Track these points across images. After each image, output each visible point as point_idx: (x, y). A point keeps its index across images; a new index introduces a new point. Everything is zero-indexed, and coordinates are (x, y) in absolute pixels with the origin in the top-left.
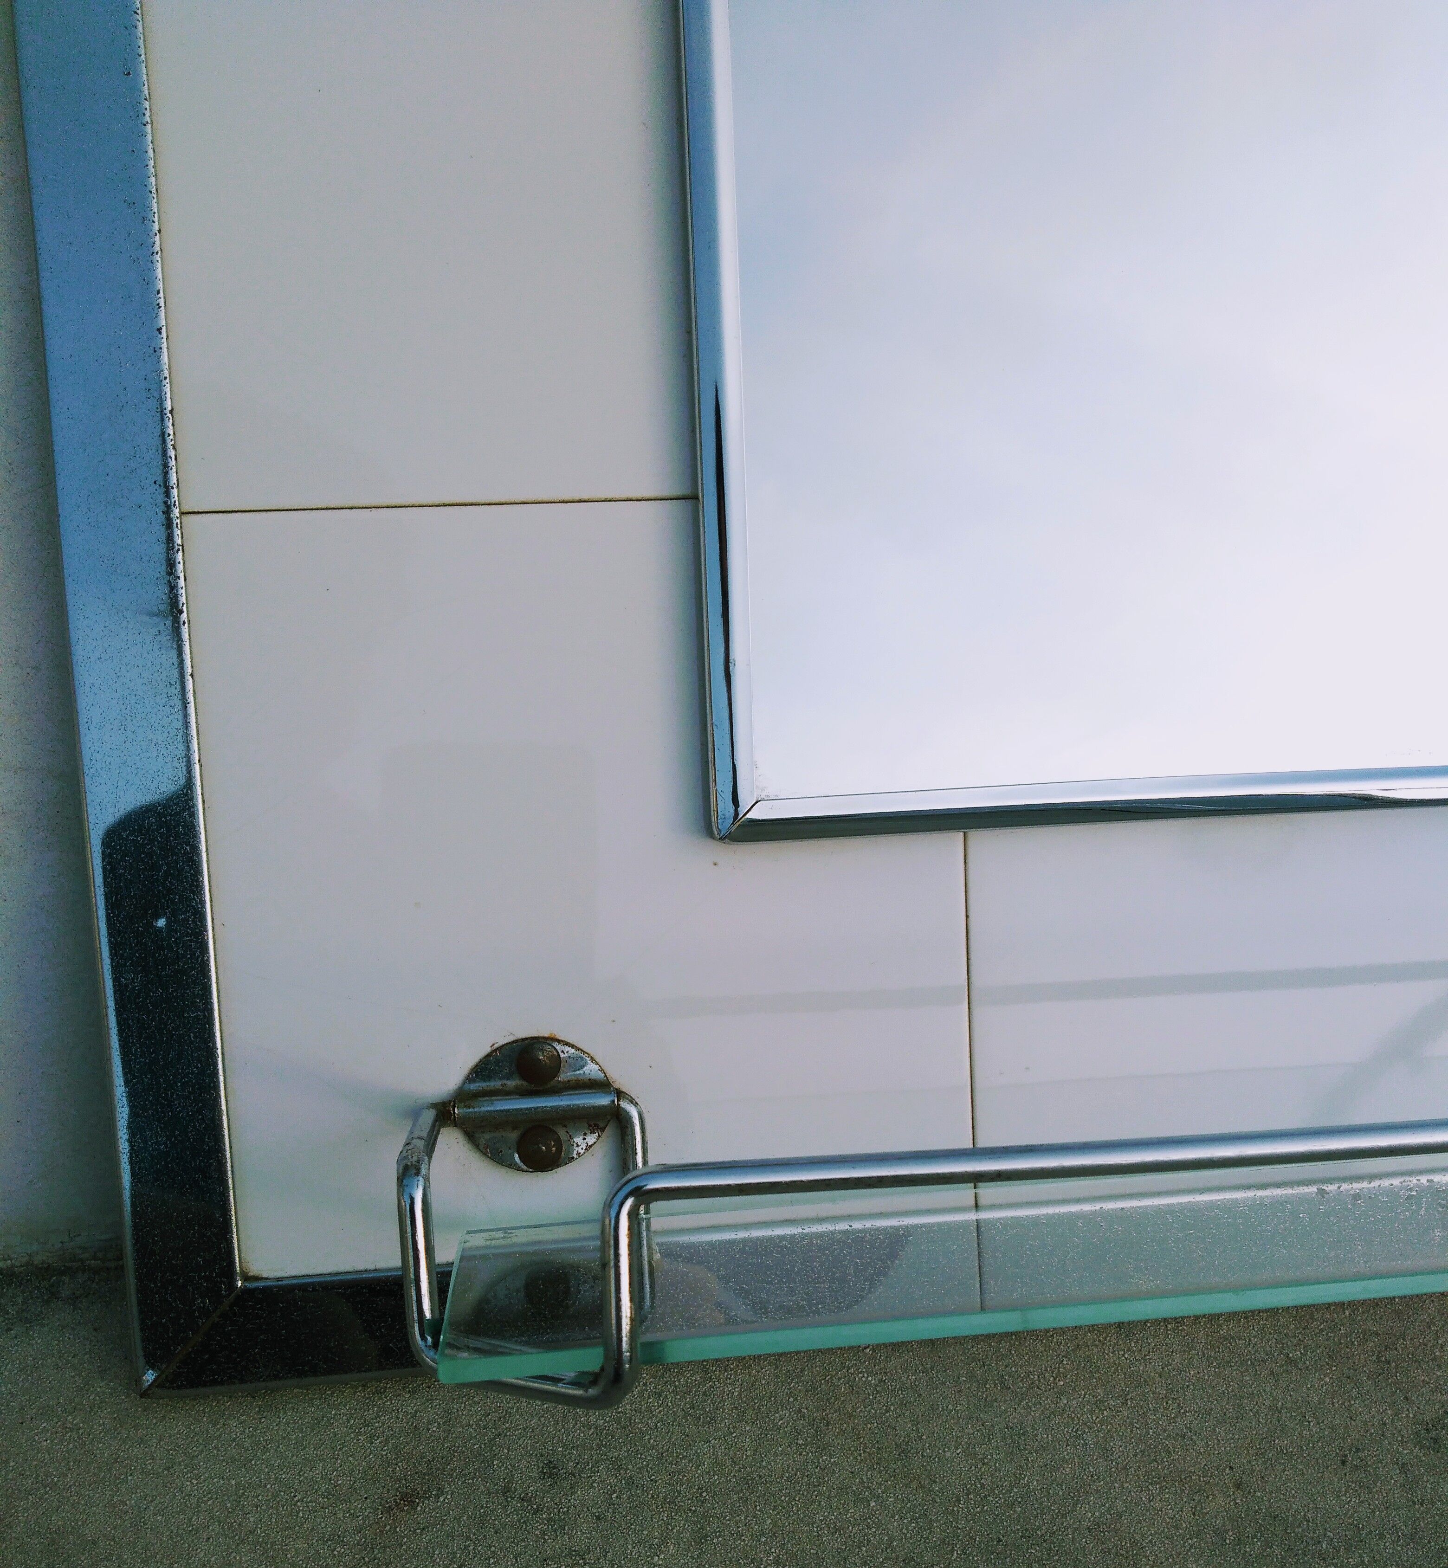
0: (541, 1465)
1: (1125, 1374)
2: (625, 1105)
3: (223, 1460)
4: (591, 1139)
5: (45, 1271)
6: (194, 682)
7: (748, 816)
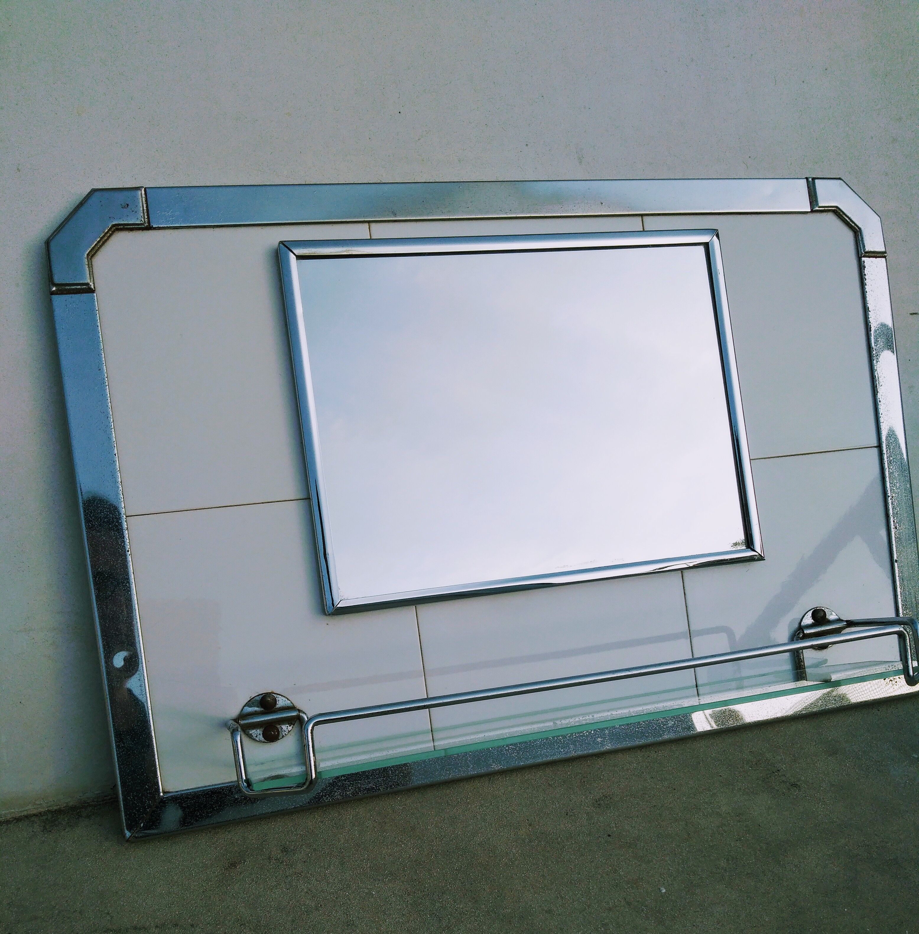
0: (281, 849)
1: (491, 795)
2: (301, 714)
3: (161, 862)
4: (290, 728)
5: (73, 808)
6: (134, 576)
7: (338, 606)
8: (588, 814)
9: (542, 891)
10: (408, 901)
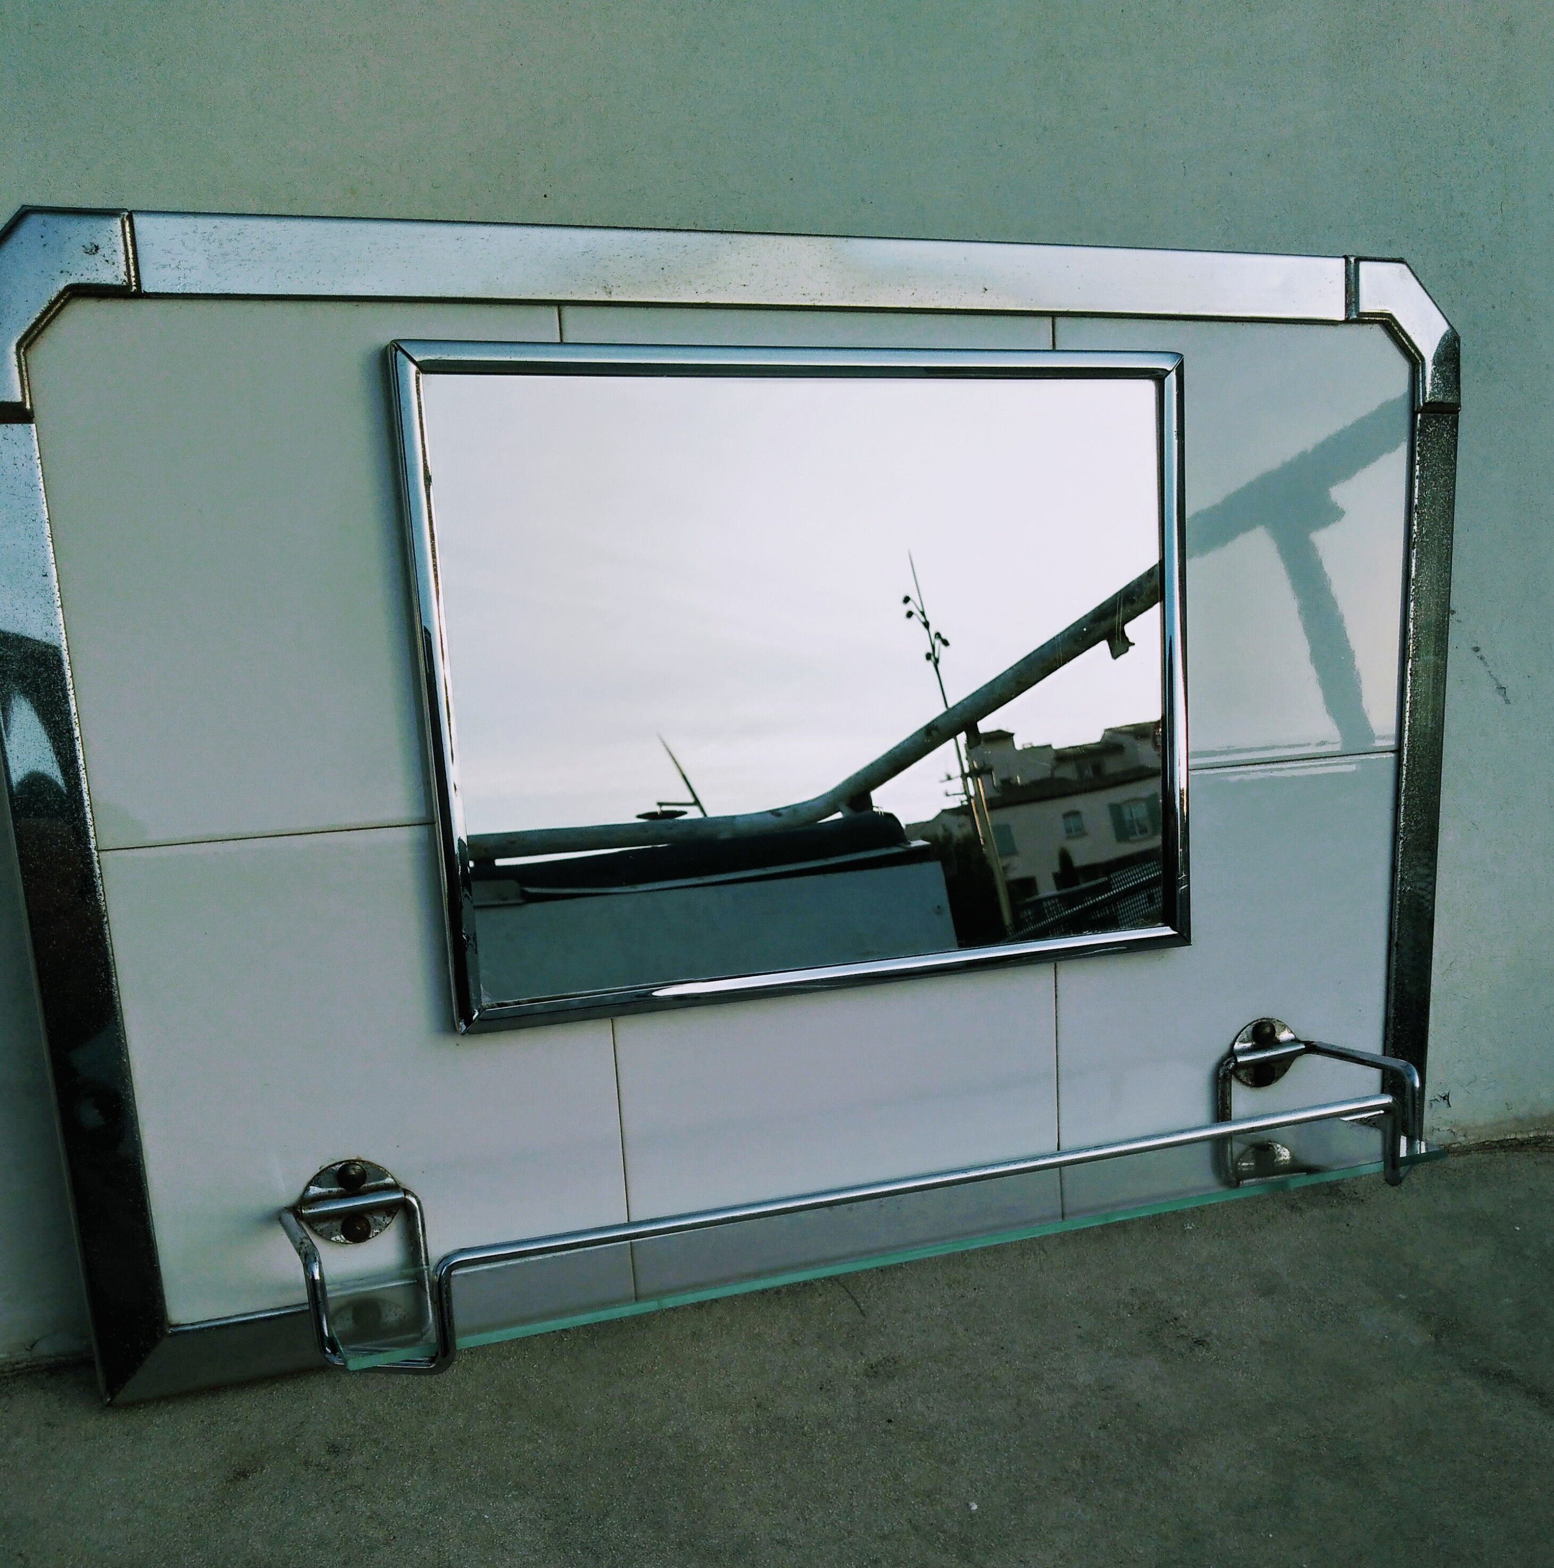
0: (327, 1447)
2: (409, 1198)
4: (388, 1220)
8: (856, 1388)
9: (774, 1510)
10: (544, 1529)
